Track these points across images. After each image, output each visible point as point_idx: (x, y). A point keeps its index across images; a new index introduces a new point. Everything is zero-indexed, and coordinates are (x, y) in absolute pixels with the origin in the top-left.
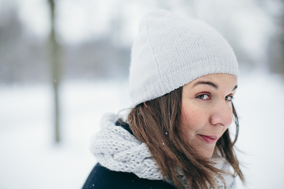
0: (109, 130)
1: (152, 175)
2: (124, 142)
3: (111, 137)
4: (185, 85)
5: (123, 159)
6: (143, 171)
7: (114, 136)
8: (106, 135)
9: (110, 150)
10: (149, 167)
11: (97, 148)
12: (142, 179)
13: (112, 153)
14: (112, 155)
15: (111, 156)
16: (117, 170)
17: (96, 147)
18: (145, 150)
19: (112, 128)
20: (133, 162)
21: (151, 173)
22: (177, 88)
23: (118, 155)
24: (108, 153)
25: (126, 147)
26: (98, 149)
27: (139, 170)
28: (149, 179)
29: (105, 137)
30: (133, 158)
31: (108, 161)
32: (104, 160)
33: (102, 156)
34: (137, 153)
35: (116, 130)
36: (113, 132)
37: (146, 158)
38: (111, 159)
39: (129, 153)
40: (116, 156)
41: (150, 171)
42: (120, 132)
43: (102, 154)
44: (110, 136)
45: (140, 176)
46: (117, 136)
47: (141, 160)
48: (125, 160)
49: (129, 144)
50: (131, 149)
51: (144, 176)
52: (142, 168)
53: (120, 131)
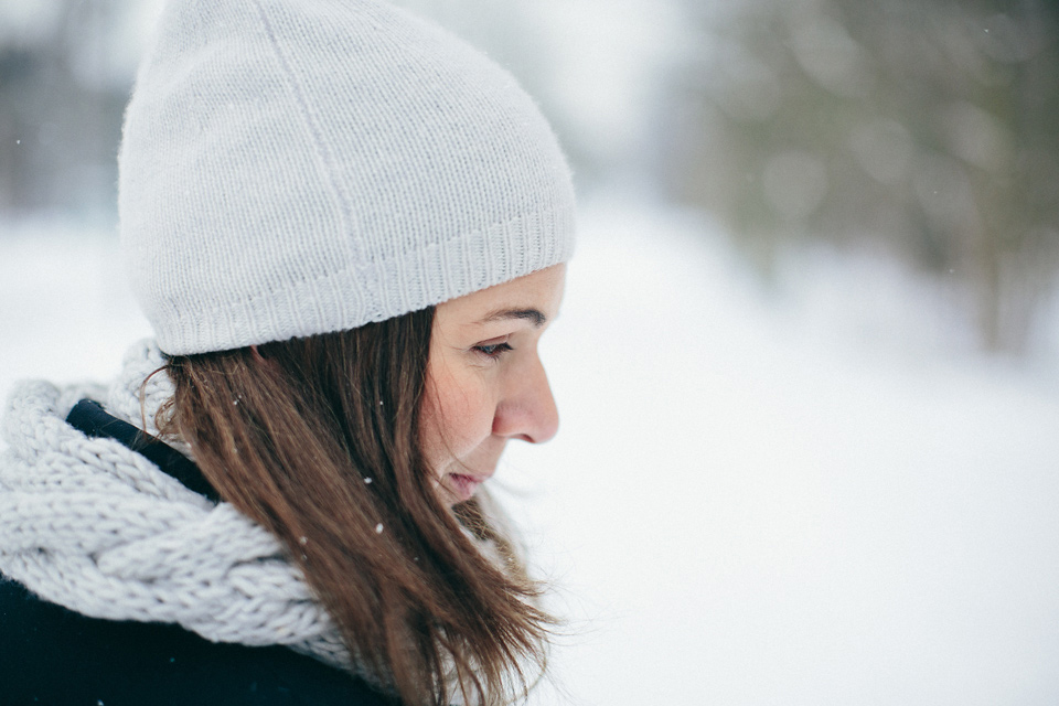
0: (68, 453)
1: (262, 625)
2: (141, 502)
3: (80, 483)
4: (449, 300)
5: (143, 571)
6: (229, 613)
7: (96, 480)
8: (58, 477)
9: (84, 535)
10: (249, 598)
11: (19, 529)
12: (222, 646)
13: (90, 545)
14: (93, 557)
15: (88, 561)
16: (117, 613)
17: (14, 526)
18: (233, 530)
19: (80, 447)
20: (187, 581)
21: (259, 618)
22: (419, 308)
23: (121, 555)
24: (75, 550)
25: (153, 523)
26: (27, 533)
27: (211, 611)
28: (247, 643)
29: (53, 486)
30: (186, 566)
31: (73, 582)
32: (56, 577)
33: (41, 559)
34: (204, 545)
35: (97, 456)
36: (85, 462)
37: (238, 564)
38: (89, 570)
39: (169, 545)
40: (111, 560)
41: (256, 611)
42: (114, 464)
43: (41, 550)
44: (78, 477)
45: (213, 633)
46: (106, 477)
47: (219, 572)
48: (153, 574)
49: (165, 509)
50: (175, 528)
51: (227, 634)
52: (225, 602)
53: (113, 457)
